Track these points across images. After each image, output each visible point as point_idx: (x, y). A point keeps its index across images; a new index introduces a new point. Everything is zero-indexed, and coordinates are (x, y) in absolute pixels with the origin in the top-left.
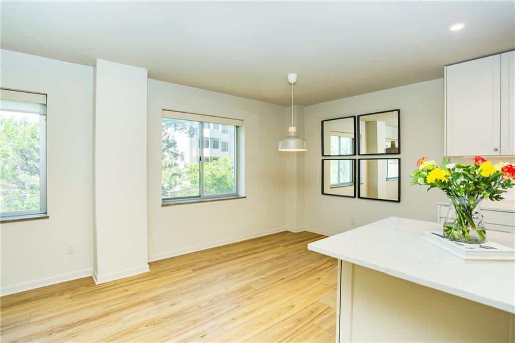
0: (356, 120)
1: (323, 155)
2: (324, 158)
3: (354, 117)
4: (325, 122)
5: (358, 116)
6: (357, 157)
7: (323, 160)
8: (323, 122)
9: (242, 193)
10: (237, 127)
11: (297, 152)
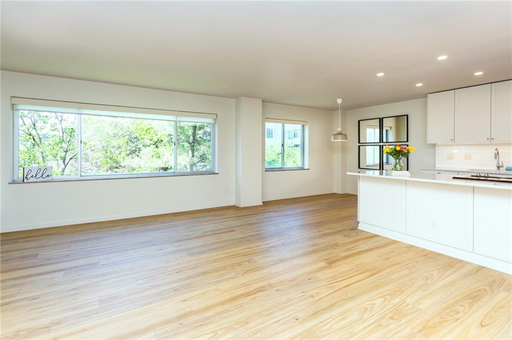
0: (381, 121)
1: (359, 143)
2: (360, 144)
3: (380, 119)
4: (361, 122)
5: (382, 118)
6: (381, 144)
7: (359, 146)
8: (359, 121)
9: (306, 167)
10: (303, 126)
11: (342, 142)
